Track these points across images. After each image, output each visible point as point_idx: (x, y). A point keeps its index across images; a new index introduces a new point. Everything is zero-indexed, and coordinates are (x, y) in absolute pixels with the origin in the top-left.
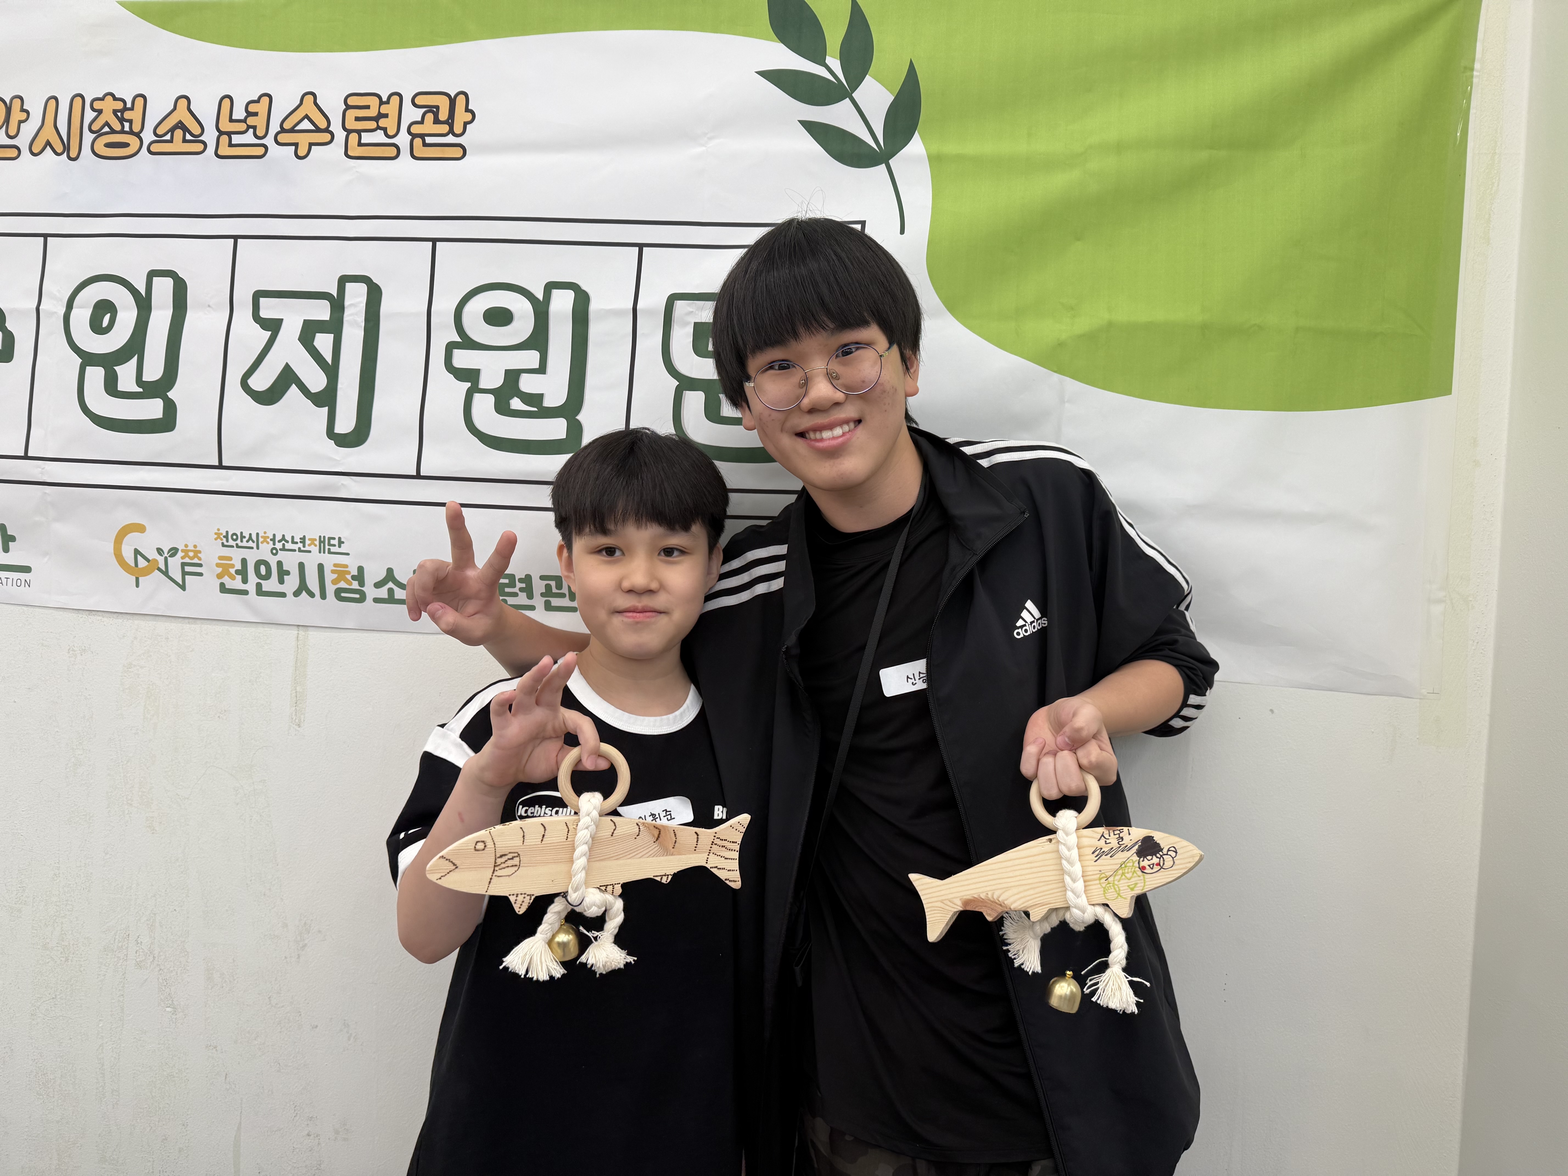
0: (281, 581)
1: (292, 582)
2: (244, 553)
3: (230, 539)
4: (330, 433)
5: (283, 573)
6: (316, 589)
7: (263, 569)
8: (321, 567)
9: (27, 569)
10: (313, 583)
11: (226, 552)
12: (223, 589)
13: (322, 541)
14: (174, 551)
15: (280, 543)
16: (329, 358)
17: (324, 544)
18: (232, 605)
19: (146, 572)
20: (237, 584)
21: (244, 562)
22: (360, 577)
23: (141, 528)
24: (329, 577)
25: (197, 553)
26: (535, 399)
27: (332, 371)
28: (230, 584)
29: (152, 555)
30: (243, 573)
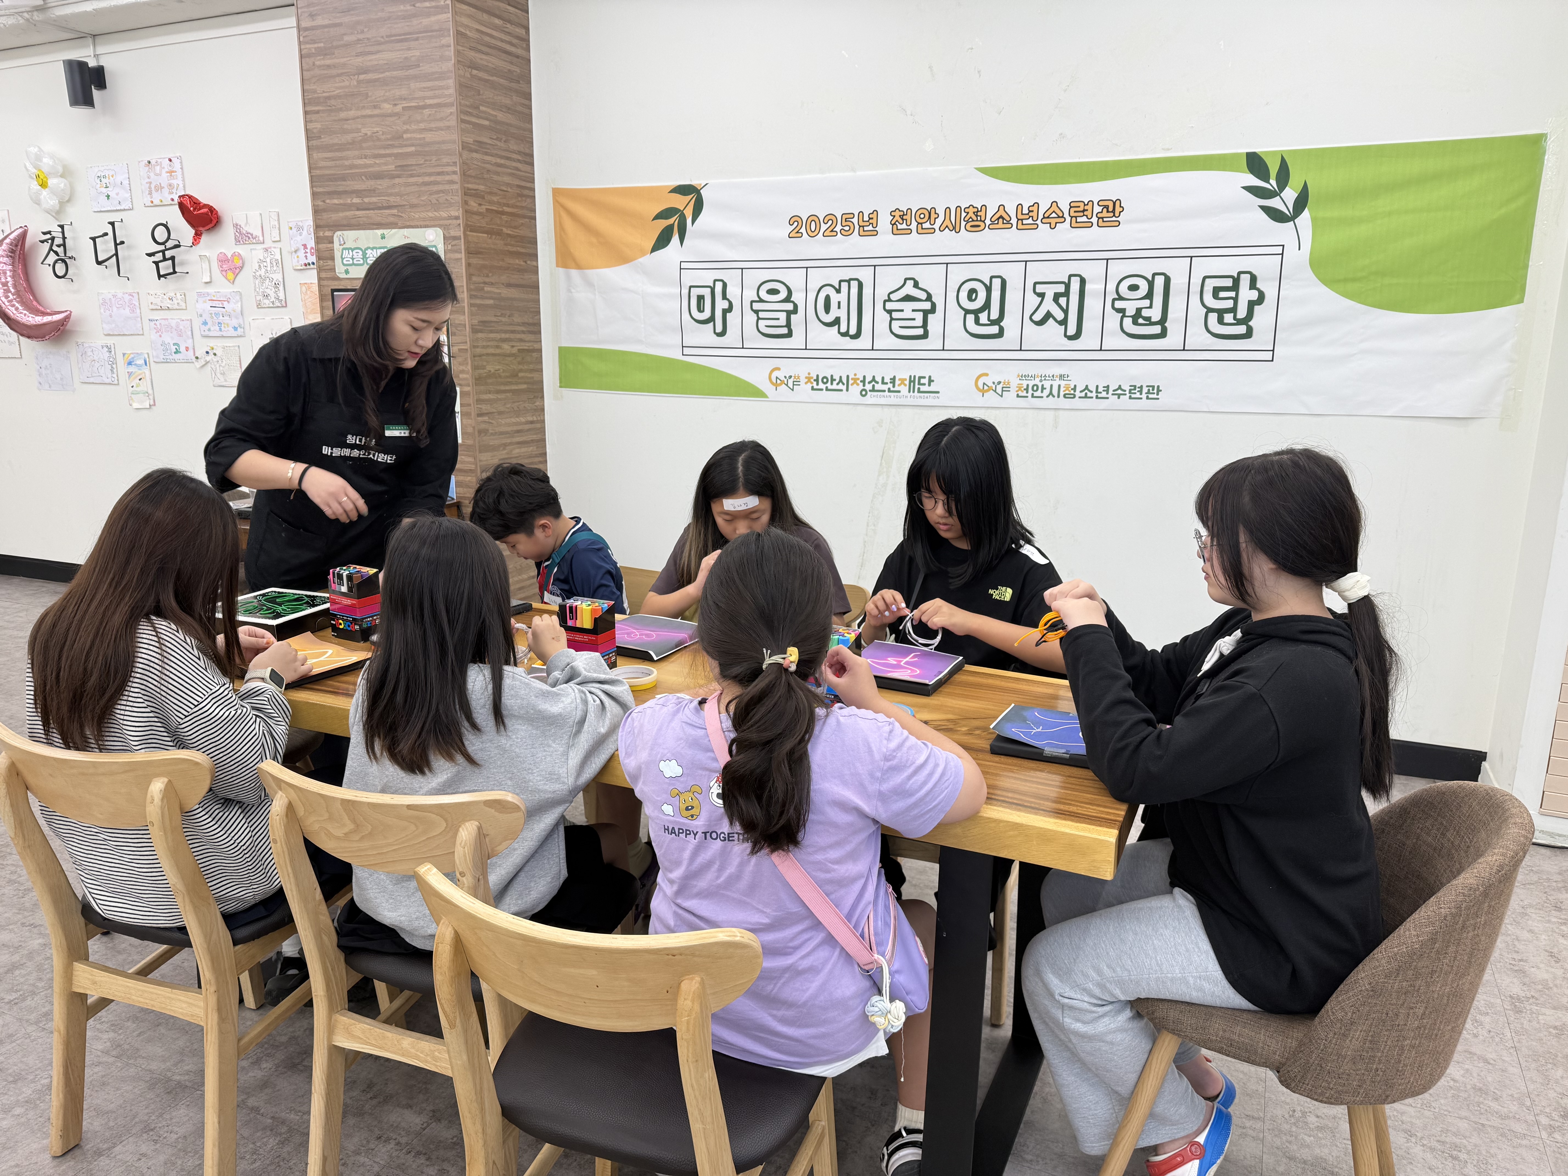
0: (1042, 392)
1: (1047, 392)
2: (1028, 382)
3: (1023, 377)
4: (1065, 335)
5: (1043, 388)
6: (1056, 395)
7: (1035, 388)
8: (1059, 386)
9: (938, 392)
10: (1055, 392)
11: (1021, 382)
12: (1018, 396)
13: (1061, 376)
14: (999, 383)
15: (1044, 378)
16: (1065, 307)
17: (1062, 377)
18: (1022, 402)
19: (987, 391)
20: (1024, 394)
21: (1028, 385)
22: (1074, 389)
23: (987, 375)
24: (1062, 389)
25: (1008, 383)
26: (1148, 319)
27: (1066, 312)
28: (1021, 394)
29: (990, 384)
30: (1027, 390)
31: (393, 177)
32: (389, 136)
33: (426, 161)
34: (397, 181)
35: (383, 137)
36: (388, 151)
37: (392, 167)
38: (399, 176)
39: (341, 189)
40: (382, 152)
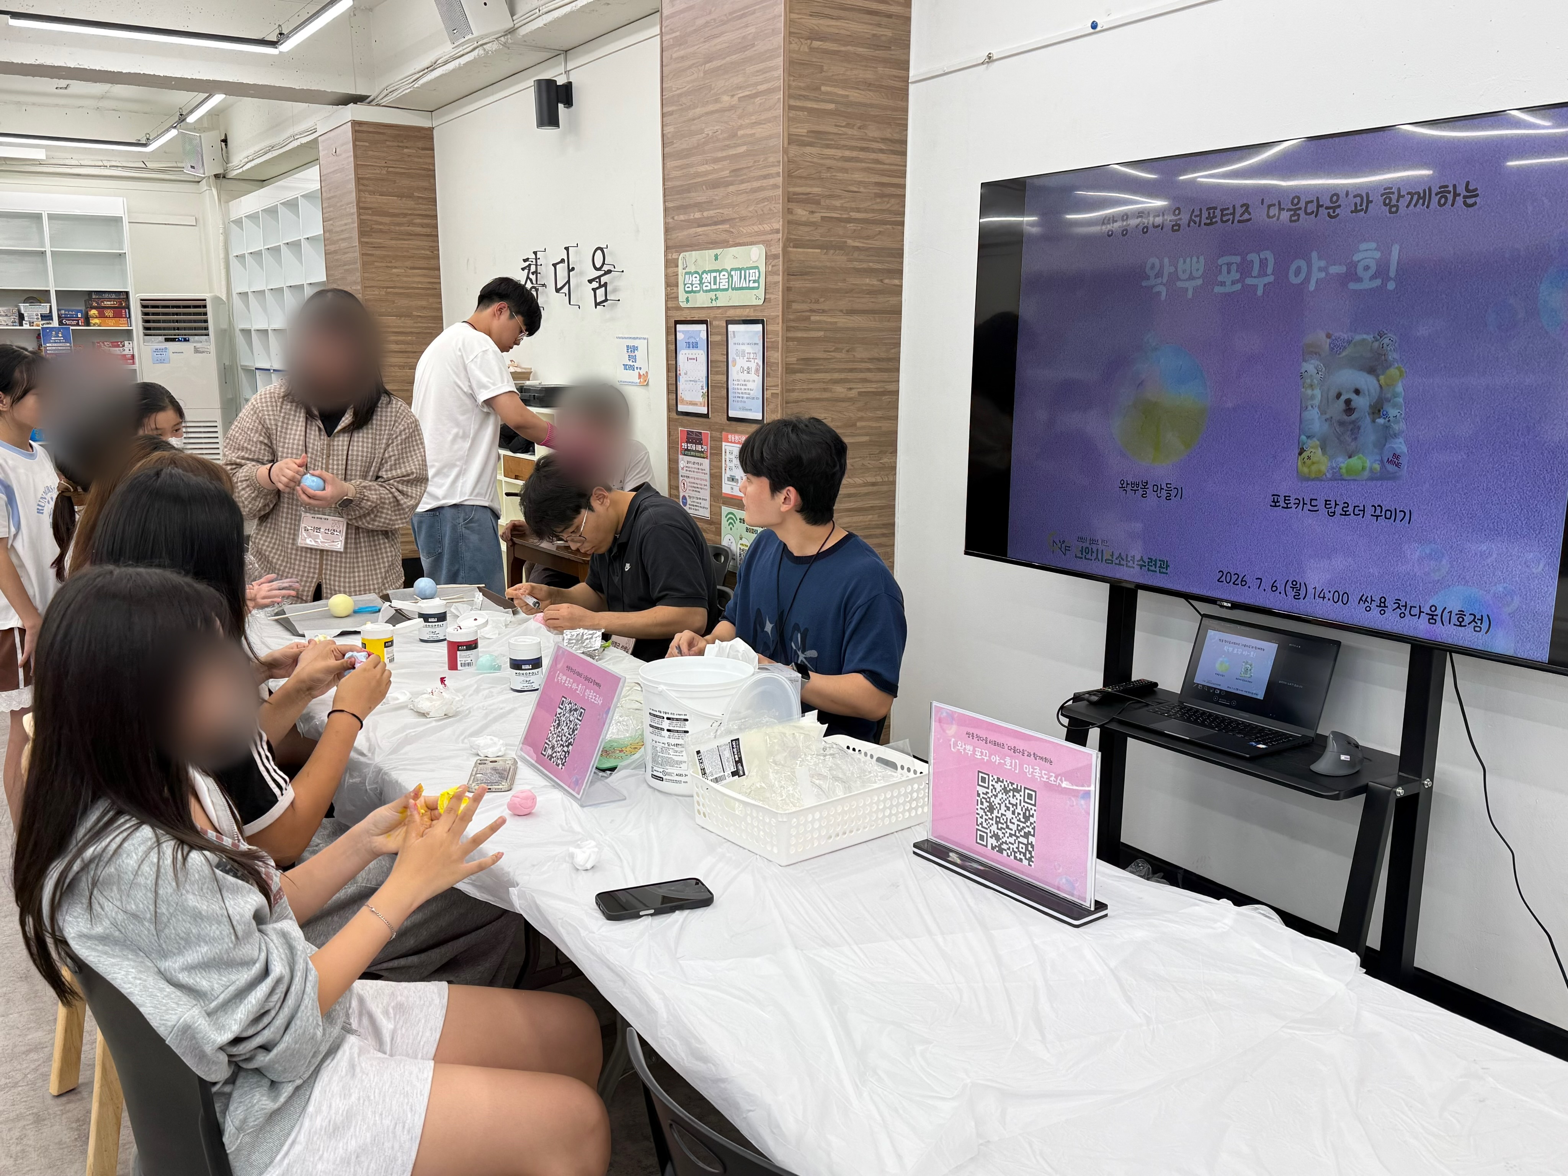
31: (728, 184)
32: (725, 135)
33: (755, 162)
34: (731, 189)
35: (721, 137)
36: (724, 154)
37: (726, 173)
38: (732, 183)
39: (686, 202)
40: (720, 154)
